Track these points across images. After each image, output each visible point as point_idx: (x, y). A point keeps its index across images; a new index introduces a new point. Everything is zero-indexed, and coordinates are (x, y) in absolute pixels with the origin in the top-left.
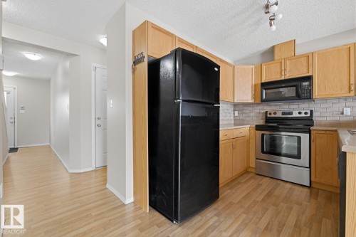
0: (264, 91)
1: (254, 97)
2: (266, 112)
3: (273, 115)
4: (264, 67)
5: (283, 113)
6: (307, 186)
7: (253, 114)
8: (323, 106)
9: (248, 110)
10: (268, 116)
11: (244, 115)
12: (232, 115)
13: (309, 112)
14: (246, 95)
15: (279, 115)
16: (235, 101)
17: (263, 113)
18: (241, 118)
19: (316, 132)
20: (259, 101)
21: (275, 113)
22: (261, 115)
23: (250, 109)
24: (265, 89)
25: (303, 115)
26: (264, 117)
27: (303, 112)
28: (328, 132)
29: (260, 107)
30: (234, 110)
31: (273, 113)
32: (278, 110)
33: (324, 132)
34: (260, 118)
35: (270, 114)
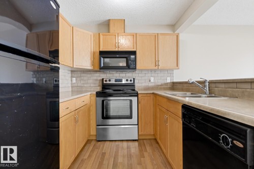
0: (102, 59)
1: (93, 64)
2: (103, 79)
3: (108, 82)
4: (101, 37)
5: (116, 81)
6: (136, 140)
7: (91, 81)
8: (140, 75)
9: (86, 77)
10: (105, 82)
11: (82, 82)
12: (70, 82)
13: (132, 79)
14: (85, 61)
15: (113, 82)
16: (74, 67)
17: (100, 80)
18: (79, 85)
19: (141, 95)
20: (97, 68)
21: (110, 80)
22: (98, 82)
23: (89, 76)
24: (104, 58)
25: (129, 82)
26: (101, 84)
27: (129, 79)
28: (148, 95)
29: (98, 74)
30: (72, 77)
31: (108, 80)
32: (112, 77)
33: (146, 95)
34: (97, 85)
35: (106, 81)
